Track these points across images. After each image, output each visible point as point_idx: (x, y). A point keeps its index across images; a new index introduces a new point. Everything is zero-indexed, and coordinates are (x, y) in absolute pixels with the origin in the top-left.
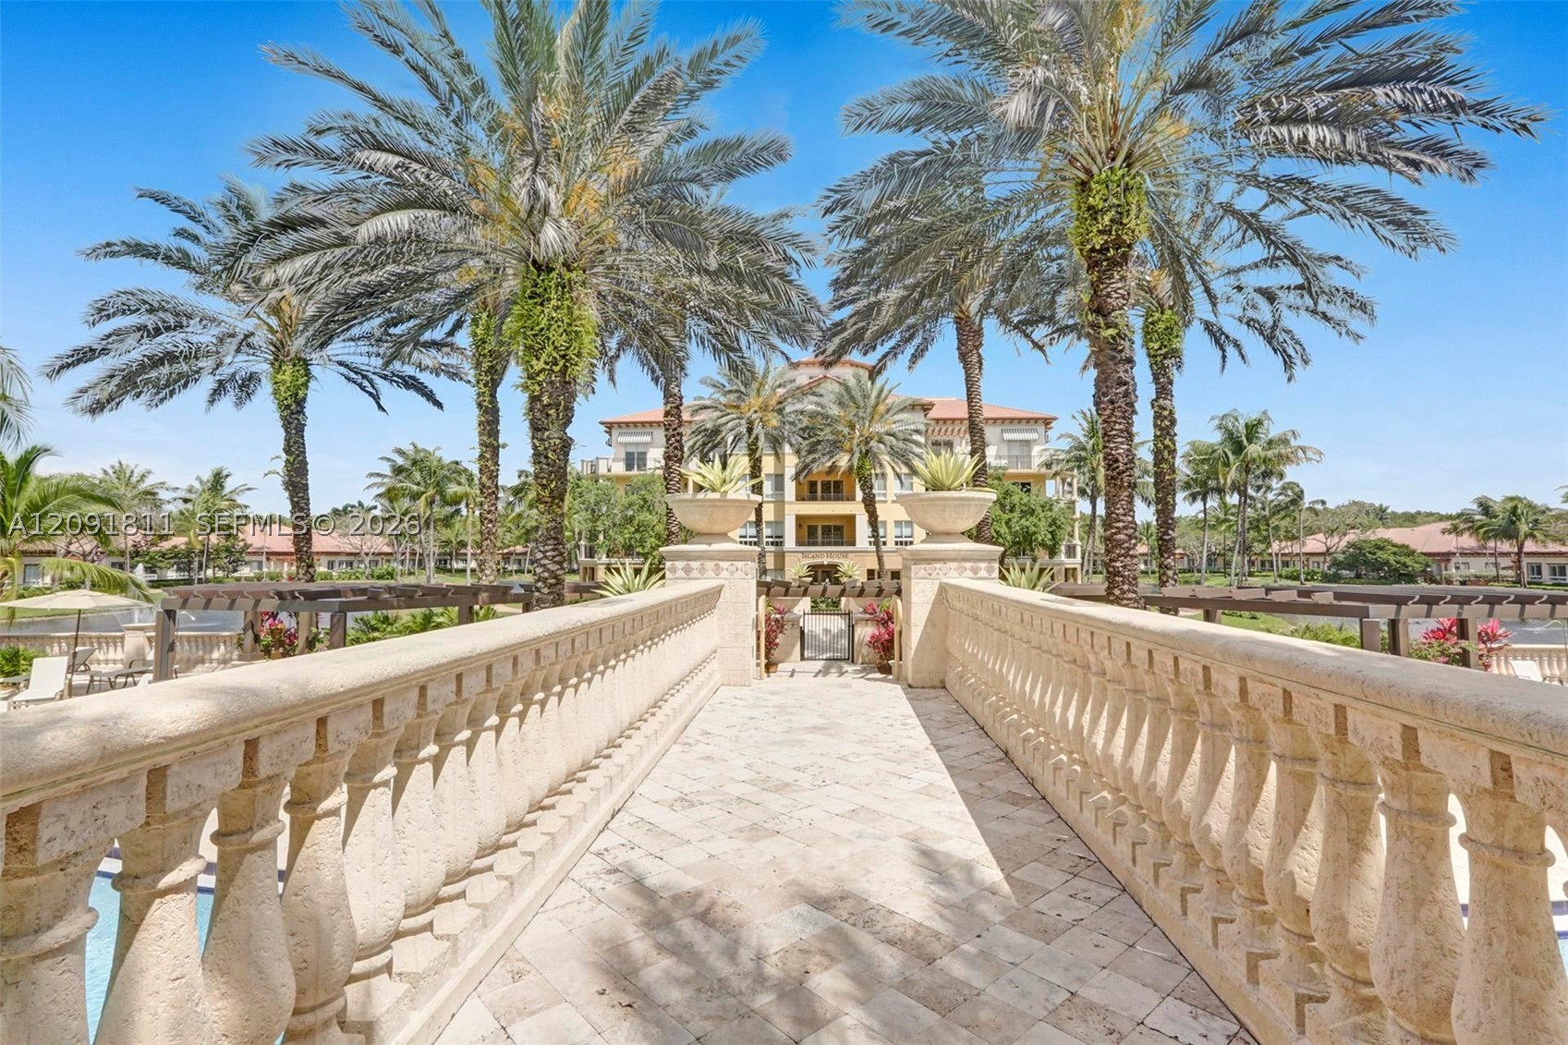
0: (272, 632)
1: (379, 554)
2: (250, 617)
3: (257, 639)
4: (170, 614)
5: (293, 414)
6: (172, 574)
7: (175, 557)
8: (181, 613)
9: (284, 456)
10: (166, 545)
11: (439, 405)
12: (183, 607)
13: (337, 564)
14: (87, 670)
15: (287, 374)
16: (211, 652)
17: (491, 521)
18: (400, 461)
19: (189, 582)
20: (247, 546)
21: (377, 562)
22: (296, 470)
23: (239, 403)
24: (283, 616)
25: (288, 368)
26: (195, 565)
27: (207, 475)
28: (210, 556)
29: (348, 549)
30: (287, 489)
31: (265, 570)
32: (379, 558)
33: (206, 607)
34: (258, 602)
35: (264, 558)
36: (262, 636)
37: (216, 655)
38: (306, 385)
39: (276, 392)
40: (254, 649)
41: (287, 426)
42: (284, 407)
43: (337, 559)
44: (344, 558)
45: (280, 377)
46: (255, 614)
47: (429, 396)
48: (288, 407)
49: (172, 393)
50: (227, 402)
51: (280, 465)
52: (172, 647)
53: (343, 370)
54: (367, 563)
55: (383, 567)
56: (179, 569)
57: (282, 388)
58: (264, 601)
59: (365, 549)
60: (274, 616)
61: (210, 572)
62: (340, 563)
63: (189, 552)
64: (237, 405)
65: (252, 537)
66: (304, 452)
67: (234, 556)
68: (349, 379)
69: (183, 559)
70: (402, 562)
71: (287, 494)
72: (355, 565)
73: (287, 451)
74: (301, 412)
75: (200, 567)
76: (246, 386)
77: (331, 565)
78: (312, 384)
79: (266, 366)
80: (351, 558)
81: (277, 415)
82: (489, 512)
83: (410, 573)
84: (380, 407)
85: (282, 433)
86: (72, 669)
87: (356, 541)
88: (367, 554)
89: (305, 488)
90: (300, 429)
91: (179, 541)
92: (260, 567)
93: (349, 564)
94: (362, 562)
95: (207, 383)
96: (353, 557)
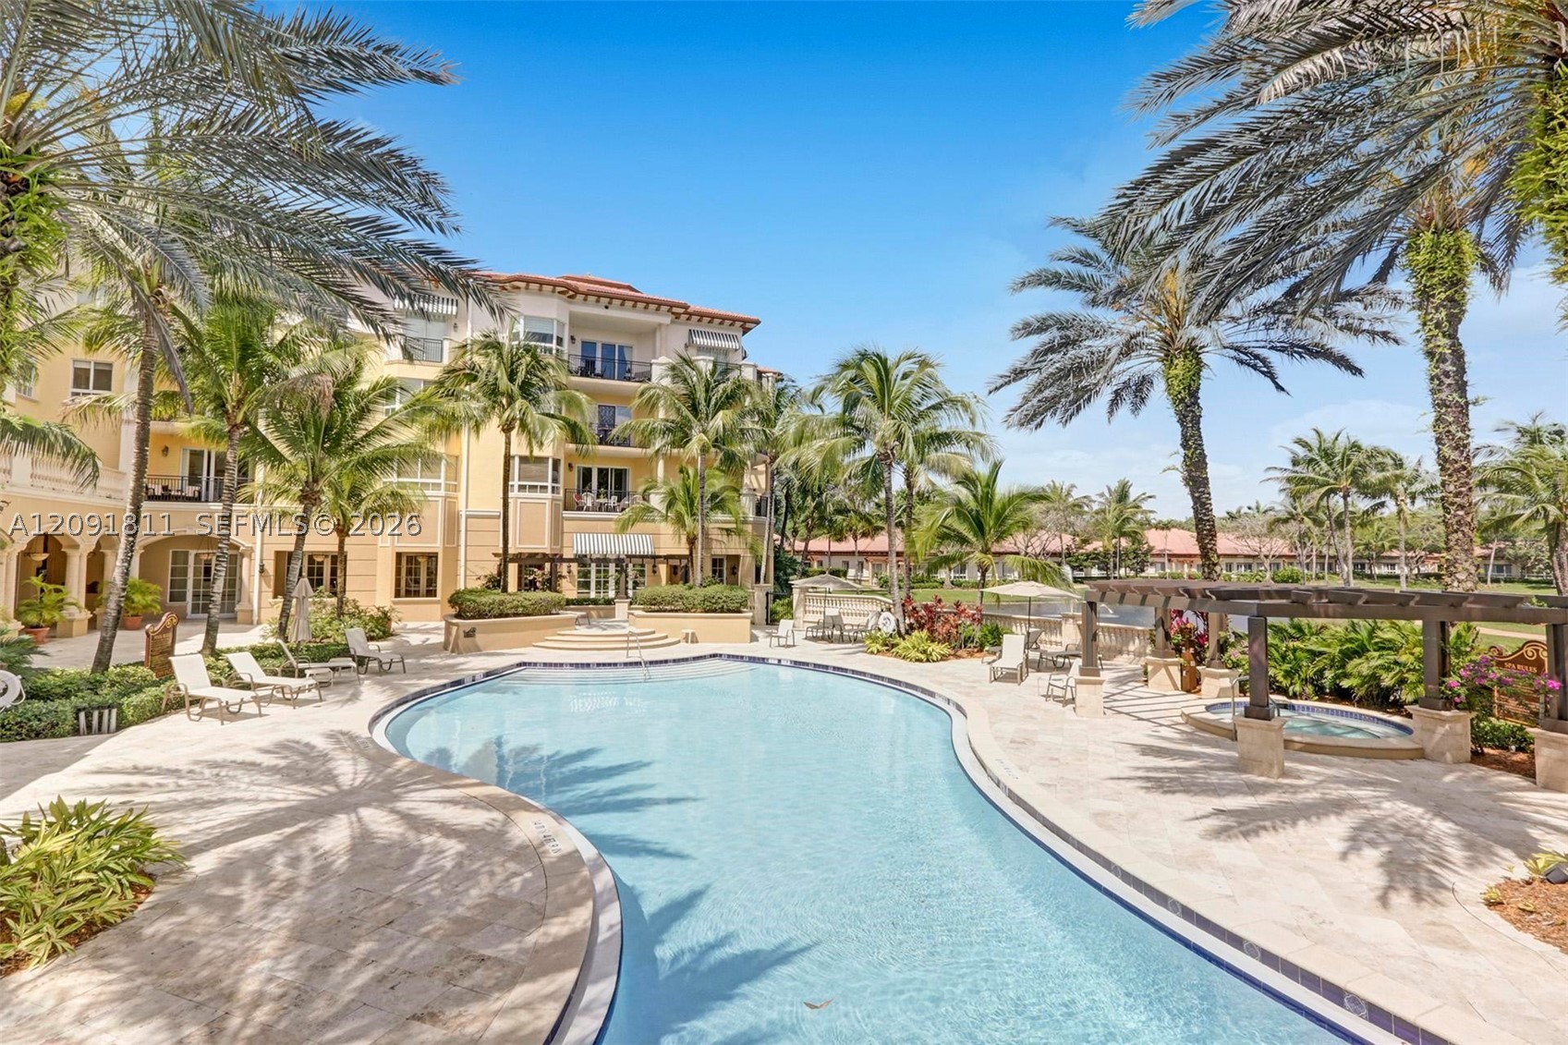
0: (1182, 631)
1: (1280, 557)
2: (1160, 614)
3: (1167, 637)
4: (1092, 605)
5: (1188, 409)
6: (1095, 572)
7: (1094, 557)
8: (1101, 606)
9: (1182, 451)
10: (1089, 548)
11: (1357, 371)
12: (1102, 600)
13: (1235, 566)
14: (1037, 648)
15: (1180, 366)
16: (1127, 645)
17: (1462, 507)
18: (1301, 452)
19: (1108, 578)
20: (1150, 549)
21: (1278, 565)
22: (1193, 464)
23: (1136, 409)
24: (1188, 614)
25: (1179, 362)
26: (1111, 565)
27: (1114, 486)
28: (1121, 556)
29: (1246, 551)
30: (1187, 484)
31: (1168, 571)
32: (1280, 561)
33: (1121, 601)
34: (1168, 599)
35: (1166, 560)
36: (1172, 633)
37: (1132, 648)
38: (1198, 374)
39: (1169, 387)
40: (1165, 647)
41: (1182, 421)
42: (1177, 401)
43: (1235, 561)
44: (1242, 560)
45: (1173, 372)
46: (1165, 611)
47: (1342, 362)
48: (1182, 400)
49: (1079, 409)
50: (1124, 410)
51: (1178, 461)
52: (1095, 637)
53: (1233, 353)
54: (1267, 566)
55: (1286, 569)
56: (1099, 569)
57: (1176, 383)
58: (1174, 598)
59: (1265, 551)
60: (1180, 613)
61: (1122, 571)
62: (1239, 566)
63: (1106, 554)
64: (1133, 412)
65: (1154, 539)
66: (1201, 445)
67: (1140, 558)
68: (1241, 362)
69: (1100, 559)
70: (1308, 566)
71: (1187, 490)
72: (1255, 568)
73: (1185, 446)
74: (1196, 403)
75: (1115, 567)
76: (1139, 389)
77: (1229, 567)
78: (1204, 373)
79: (1158, 365)
80: (1250, 561)
81: (1172, 411)
82: (1457, 495)
83: (1318, 578)
84: (1280, 388)
85: (1178, 428)
86: (1027, 646)
87: (1254, 543)
88: (1266, 557)
89: (1205, 482)
90: (1196, 420)
91: (1097, 545)
92: (1163, 568)
93: (1249, 567)
94: (1262, 564)
95: (1106, 394)
96: (1251, 560)
